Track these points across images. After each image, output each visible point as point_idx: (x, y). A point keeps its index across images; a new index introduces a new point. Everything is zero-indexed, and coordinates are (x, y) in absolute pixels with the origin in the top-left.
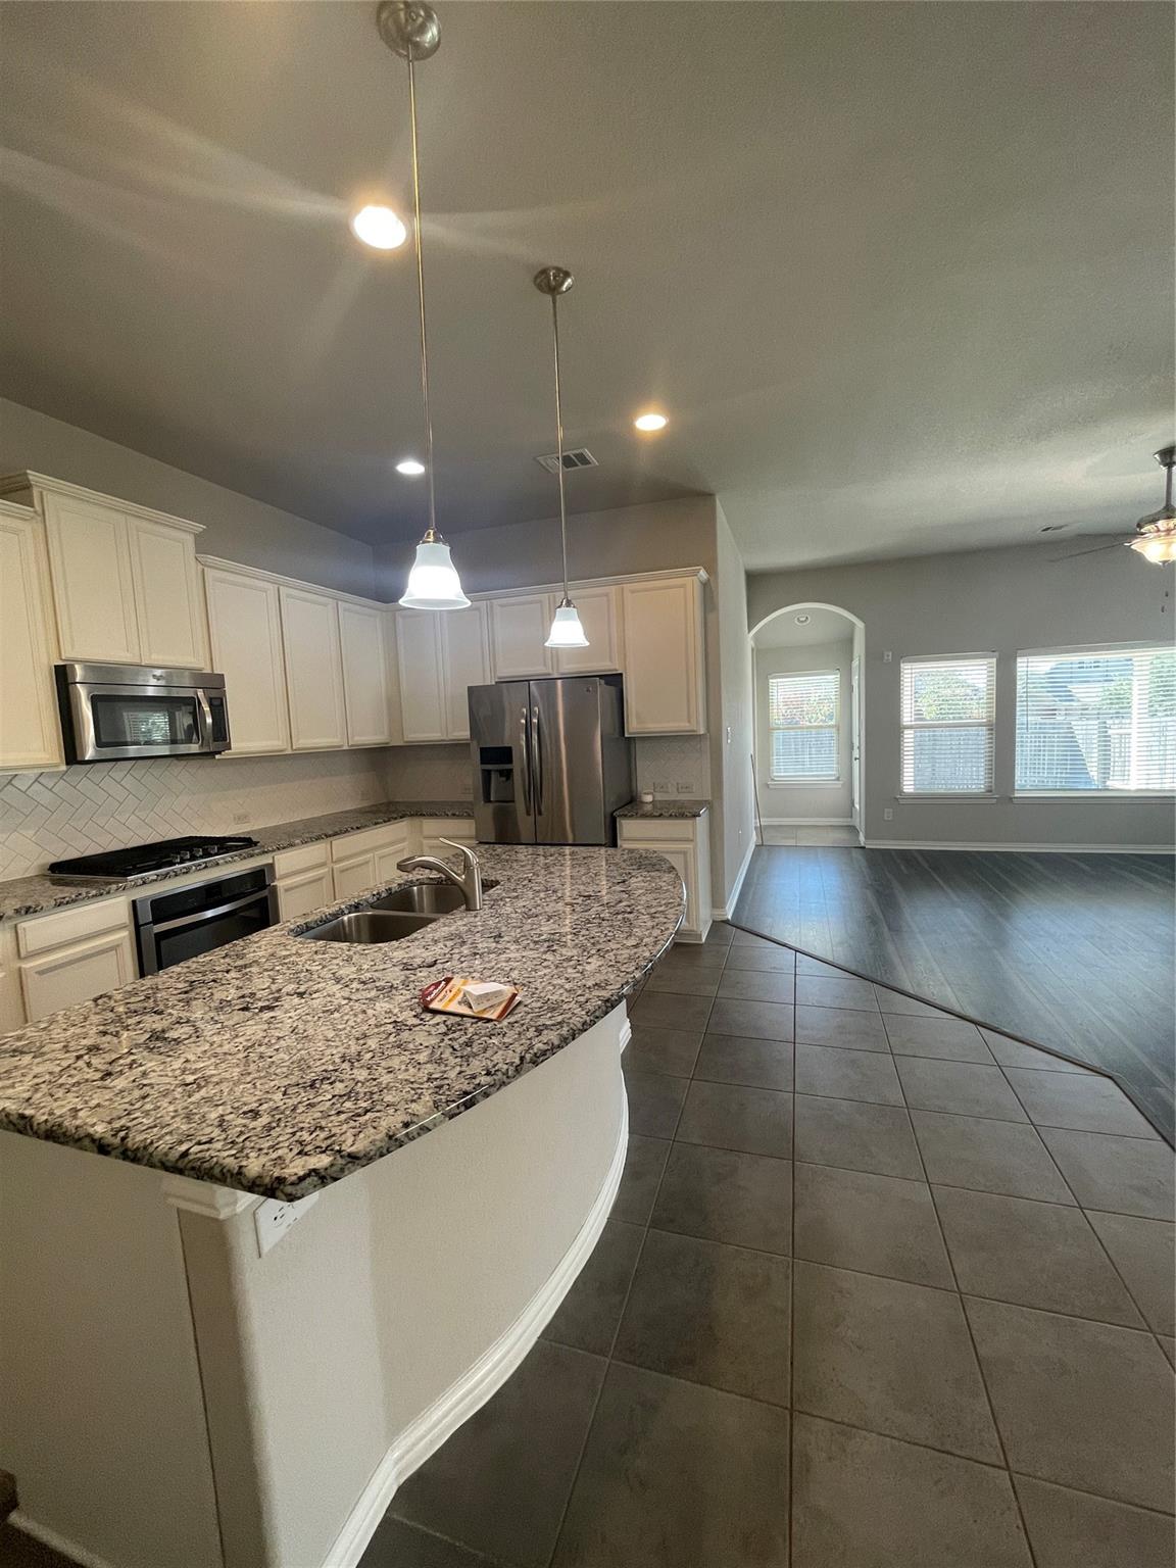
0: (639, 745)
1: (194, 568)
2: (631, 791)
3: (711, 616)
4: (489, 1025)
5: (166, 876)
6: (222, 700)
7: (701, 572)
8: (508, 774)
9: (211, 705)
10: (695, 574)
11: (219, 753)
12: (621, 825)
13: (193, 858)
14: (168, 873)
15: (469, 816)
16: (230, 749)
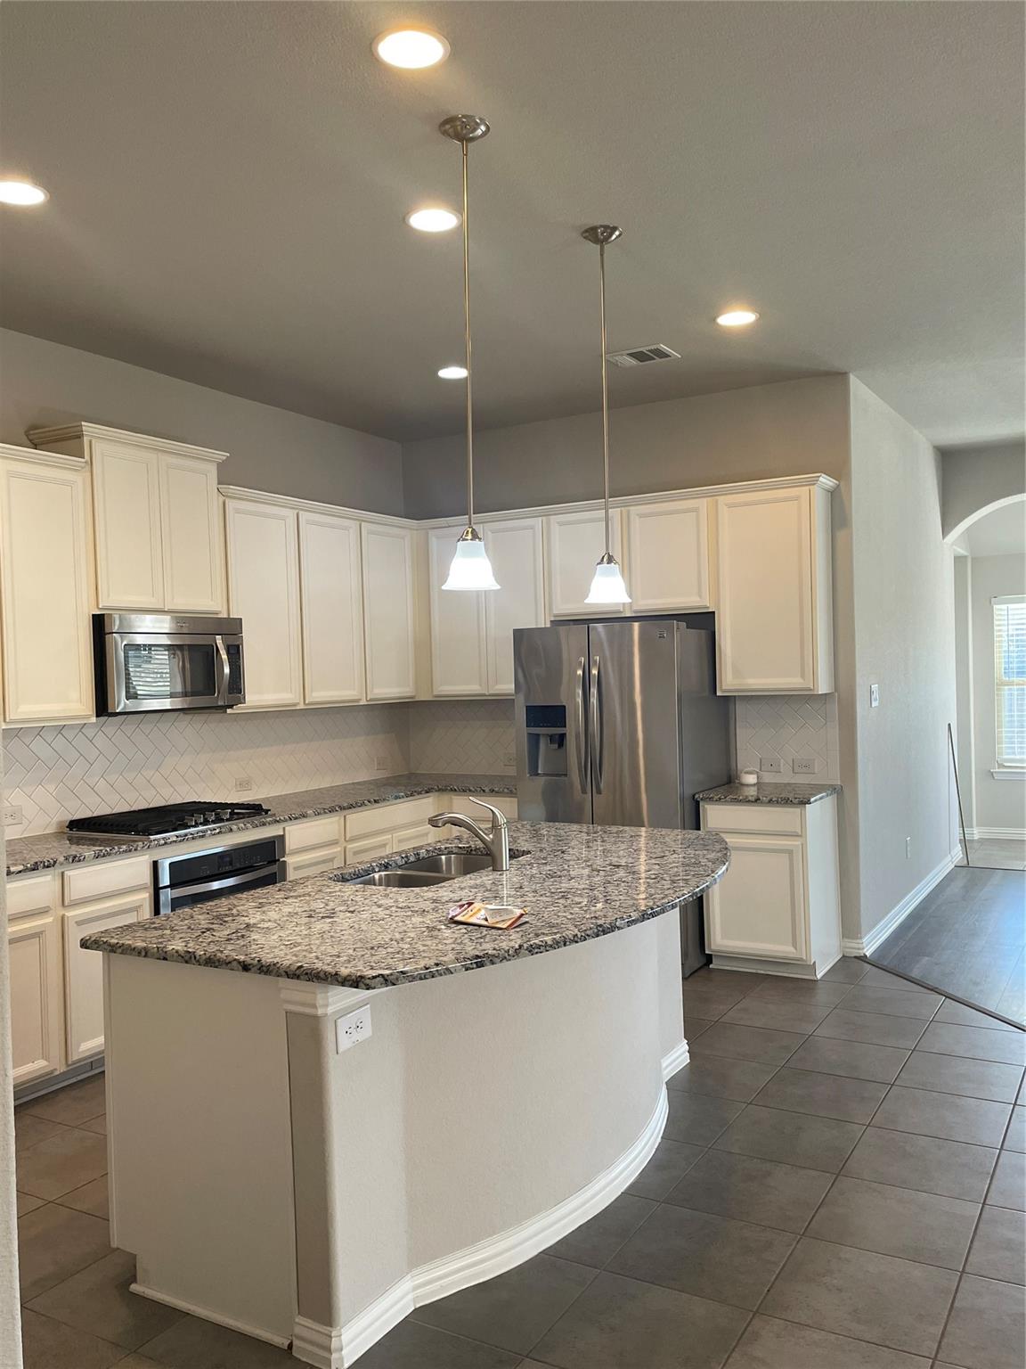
0: (740, 709)
1: (217, 501)
2: (729, 770)
3: (841, 535)
4: (500, 931)
5: (184, 839)
6: (238, 646)
7: (821, 479)
8: (561, 740)
9: (228, 653)
10: (813, 482)
11: (231, 707)
12: (705, 810)
13: (206, 822)
14: (186, 835)
15: (511, 793)
16: (245, 703)
